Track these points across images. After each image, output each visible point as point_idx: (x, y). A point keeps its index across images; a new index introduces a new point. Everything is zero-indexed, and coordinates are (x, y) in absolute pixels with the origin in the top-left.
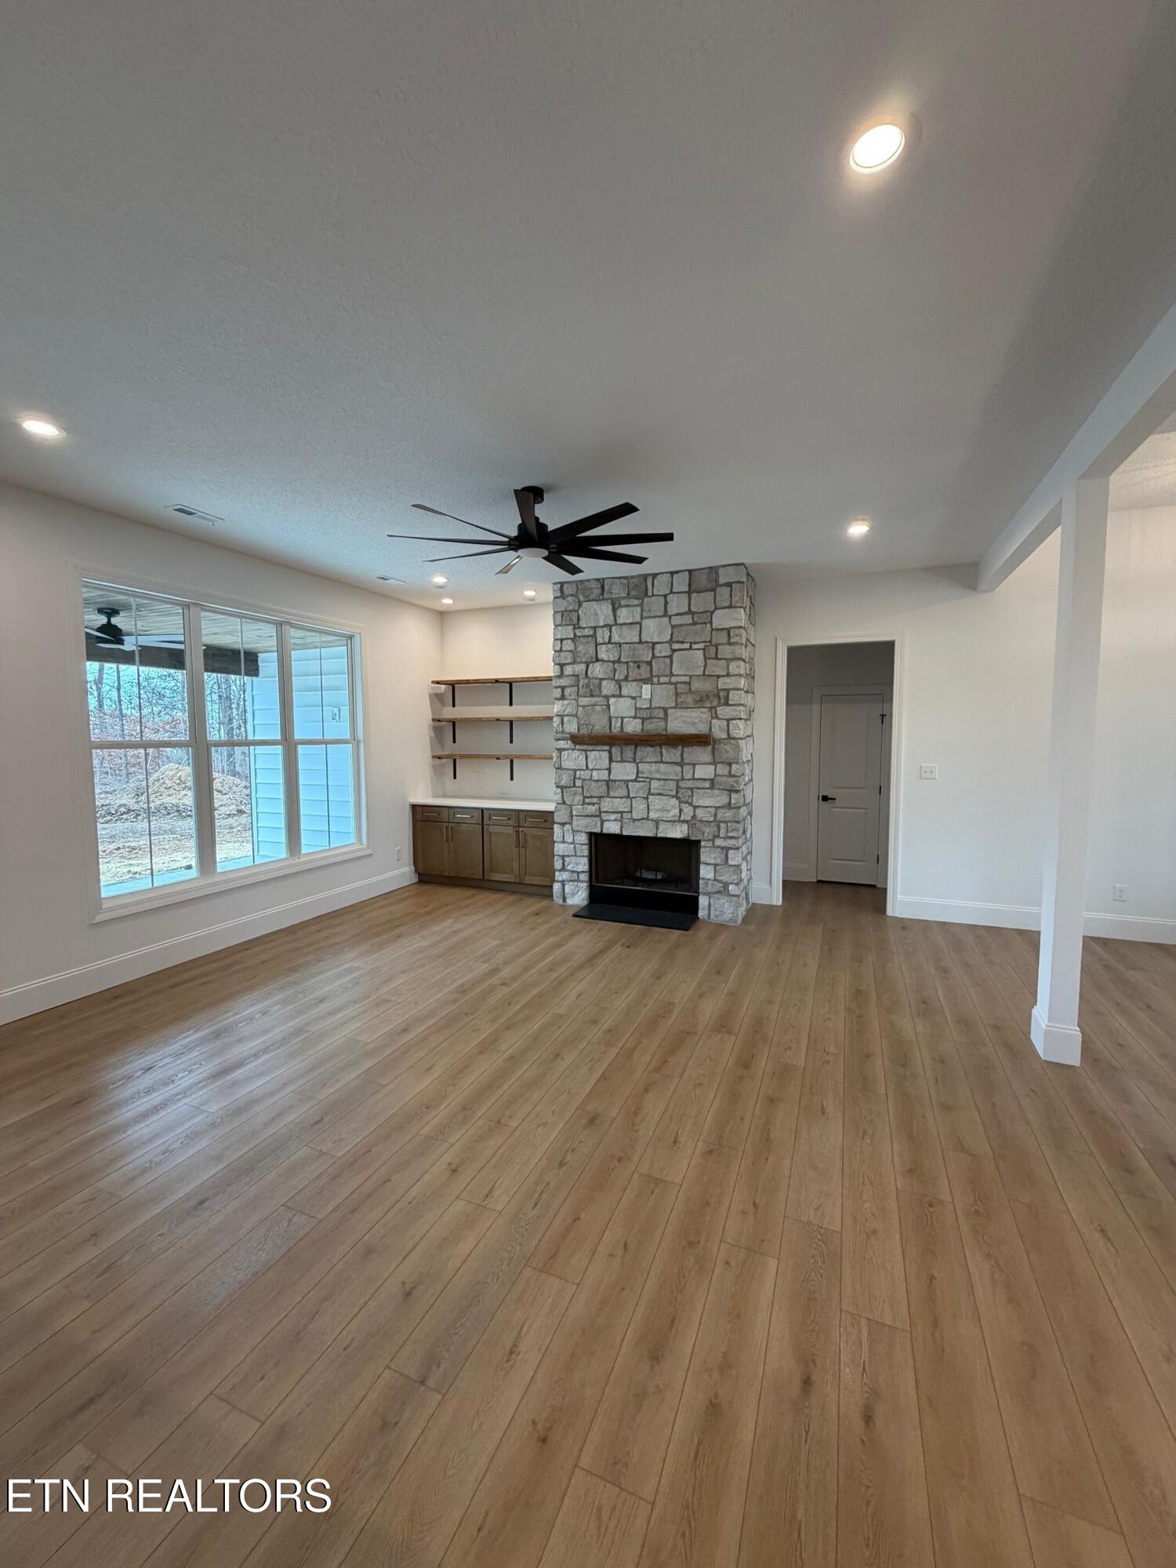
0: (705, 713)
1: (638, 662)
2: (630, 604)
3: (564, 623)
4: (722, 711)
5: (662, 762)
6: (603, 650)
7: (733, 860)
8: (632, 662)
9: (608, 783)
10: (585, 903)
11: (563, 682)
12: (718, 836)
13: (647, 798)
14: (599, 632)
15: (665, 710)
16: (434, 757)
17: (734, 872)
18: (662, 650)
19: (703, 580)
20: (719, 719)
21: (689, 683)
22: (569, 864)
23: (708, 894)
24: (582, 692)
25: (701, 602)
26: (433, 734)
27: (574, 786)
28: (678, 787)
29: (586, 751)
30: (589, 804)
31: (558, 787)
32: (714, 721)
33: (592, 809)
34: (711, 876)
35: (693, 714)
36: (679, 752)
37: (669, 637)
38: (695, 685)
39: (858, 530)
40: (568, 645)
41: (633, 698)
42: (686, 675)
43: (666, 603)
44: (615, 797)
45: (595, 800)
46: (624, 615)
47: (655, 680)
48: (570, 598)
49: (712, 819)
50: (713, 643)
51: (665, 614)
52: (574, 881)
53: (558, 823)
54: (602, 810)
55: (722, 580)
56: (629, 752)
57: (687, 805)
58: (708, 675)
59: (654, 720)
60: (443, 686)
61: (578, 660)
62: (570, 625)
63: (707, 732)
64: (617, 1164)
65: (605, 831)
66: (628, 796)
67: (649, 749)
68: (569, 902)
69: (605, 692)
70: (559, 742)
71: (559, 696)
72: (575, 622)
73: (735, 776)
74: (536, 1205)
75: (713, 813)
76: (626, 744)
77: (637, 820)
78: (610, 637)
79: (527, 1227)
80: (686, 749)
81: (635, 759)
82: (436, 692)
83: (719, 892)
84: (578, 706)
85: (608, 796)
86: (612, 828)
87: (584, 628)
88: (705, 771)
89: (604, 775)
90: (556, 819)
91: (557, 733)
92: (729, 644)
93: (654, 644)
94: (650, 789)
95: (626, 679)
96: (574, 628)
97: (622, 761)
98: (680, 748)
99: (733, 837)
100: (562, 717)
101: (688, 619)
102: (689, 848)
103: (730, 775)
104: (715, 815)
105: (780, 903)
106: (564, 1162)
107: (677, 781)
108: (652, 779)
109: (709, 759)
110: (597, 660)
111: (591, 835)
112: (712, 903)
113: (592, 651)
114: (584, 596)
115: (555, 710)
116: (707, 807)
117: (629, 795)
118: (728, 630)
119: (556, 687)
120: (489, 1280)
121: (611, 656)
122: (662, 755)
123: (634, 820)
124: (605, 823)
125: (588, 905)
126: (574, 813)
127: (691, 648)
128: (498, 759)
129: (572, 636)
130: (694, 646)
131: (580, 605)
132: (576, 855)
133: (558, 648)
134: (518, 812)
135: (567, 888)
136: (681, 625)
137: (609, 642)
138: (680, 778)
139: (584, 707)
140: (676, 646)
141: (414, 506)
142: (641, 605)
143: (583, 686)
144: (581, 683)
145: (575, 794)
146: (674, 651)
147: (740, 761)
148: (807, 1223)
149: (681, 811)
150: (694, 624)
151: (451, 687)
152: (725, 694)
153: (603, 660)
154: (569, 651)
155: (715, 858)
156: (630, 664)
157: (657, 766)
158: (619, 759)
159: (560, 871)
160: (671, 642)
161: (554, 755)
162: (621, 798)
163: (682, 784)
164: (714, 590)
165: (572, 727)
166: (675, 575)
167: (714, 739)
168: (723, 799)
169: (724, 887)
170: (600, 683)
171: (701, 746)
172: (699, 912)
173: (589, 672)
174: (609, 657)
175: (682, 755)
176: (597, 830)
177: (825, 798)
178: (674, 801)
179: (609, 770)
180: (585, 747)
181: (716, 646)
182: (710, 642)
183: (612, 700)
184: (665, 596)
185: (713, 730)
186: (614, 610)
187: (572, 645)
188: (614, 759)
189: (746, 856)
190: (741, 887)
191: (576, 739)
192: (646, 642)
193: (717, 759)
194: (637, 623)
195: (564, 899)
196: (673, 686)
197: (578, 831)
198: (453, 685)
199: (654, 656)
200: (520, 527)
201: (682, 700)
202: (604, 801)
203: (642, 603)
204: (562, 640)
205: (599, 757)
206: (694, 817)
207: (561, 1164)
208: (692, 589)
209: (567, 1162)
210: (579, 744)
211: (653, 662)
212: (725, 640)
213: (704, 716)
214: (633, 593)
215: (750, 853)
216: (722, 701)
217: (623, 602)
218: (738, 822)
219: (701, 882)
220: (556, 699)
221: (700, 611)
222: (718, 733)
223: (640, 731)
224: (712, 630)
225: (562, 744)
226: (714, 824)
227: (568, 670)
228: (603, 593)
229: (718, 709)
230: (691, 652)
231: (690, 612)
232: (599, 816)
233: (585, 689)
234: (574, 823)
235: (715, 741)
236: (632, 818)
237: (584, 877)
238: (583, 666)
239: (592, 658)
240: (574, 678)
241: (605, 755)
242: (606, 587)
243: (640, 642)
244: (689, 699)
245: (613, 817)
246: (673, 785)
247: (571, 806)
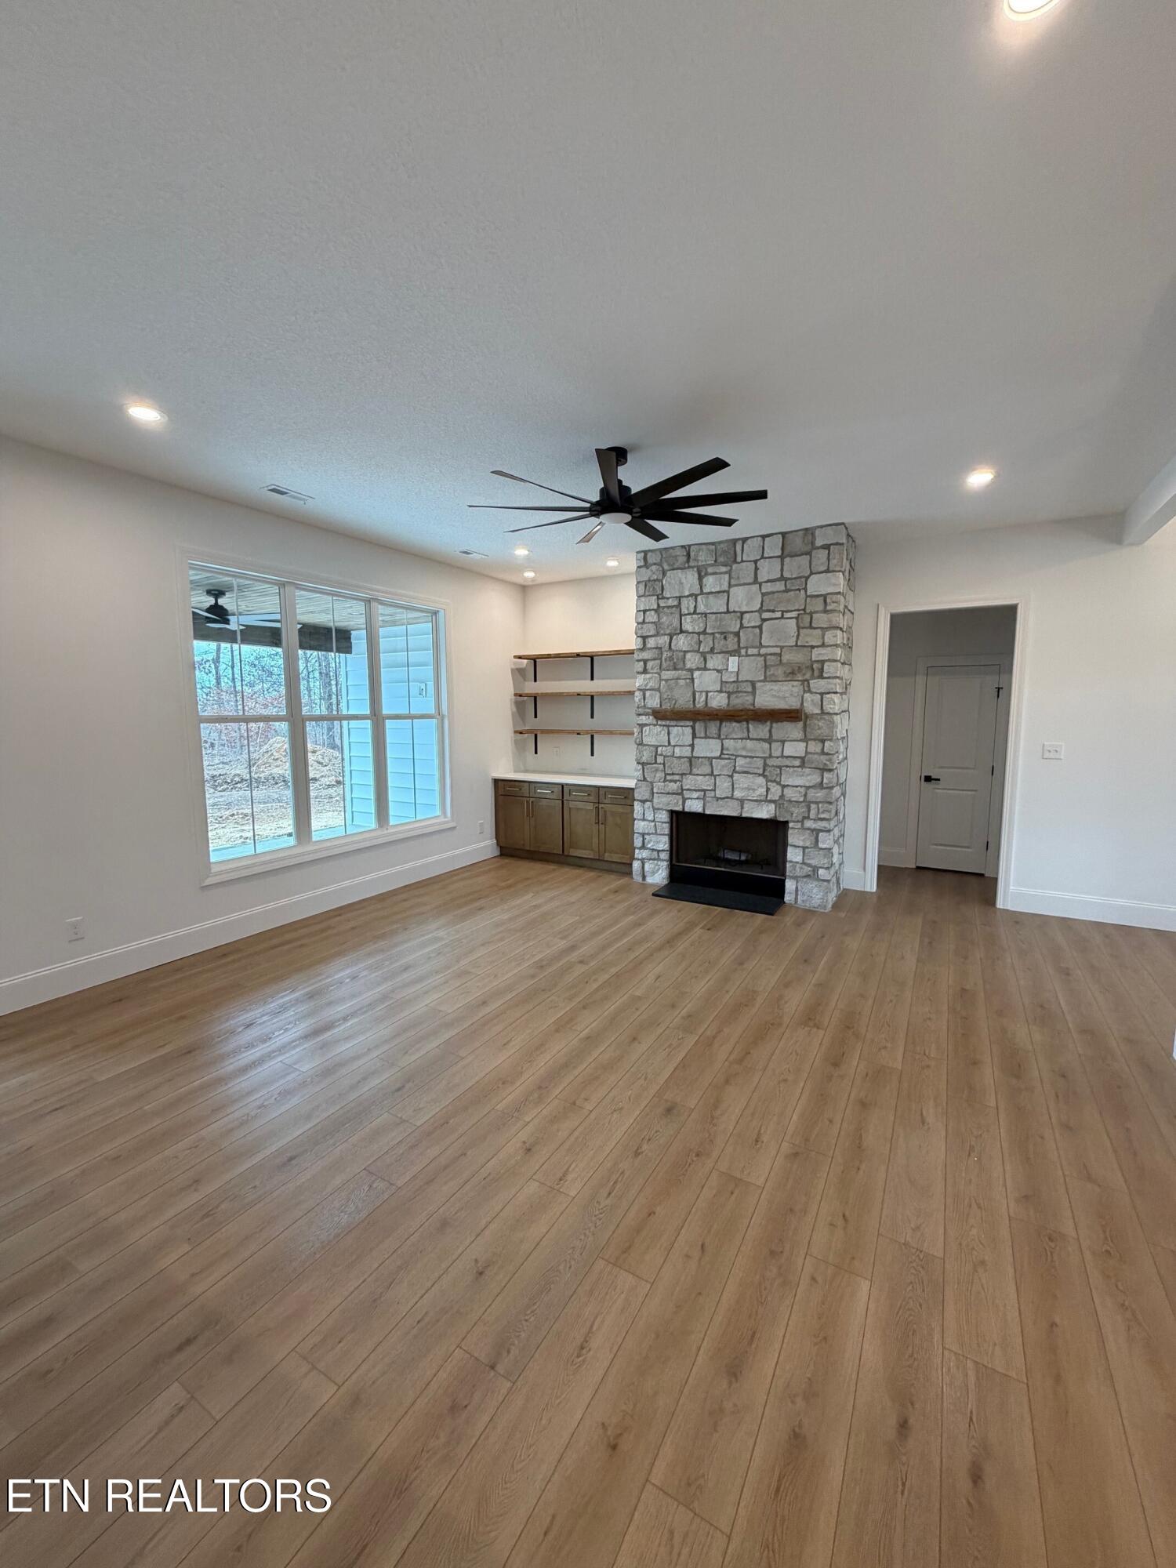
0: (797, 686)
1: (724, 633)
2: (718, 571)
3: (647, 593)
4: (815, 684)
5: (748, 738)
6: (688, 620)
7: (824, 843)
8: (718, 633)
9: (691, 759)
10: (665, 882)
11: (645, 655)
12: (808, 818)
13: (732, 776)
14: (684, 602)
15: (753, 684)
16: (516, 732)
17: (825, 856)
18: (751, 620)
19: (797, 543)
20: (811, 693)
21: (780, 655)
22: (649, 842)
23: (796, 878)
24: (664, 665)
25: (795, 567)
26: (515, 709)
27: (656, 763)
28: (765, 765)
29: (668, 726)
30: (671, 781)
31: (638, 763)
32: (807, 695)
33: (673, 787)
34: (799, 859)
35: (785, 688)
36: (768, 728)
37: (759, 606)
38: (786, 658)
39: (980, 478)
40: (652, 617)
41: (718, 671)
42: (777, 646)
43: (756, 569)
44: (697, 775)
45: (677, 777)
46: (710, 583)
47: (743, 652)
48: (654, 568)
49: (802, 799)
50: (808, 611)
51: (756, 581)
52: (654, 859)
53: (638, 800)
54: (684, 788)
55: (819, 542)
56: (713, 727)
57: (774, 784)
58: (800, 646)
59: (740, 694)
60: (526, 661)
61: (662, 632)
62: (653, 595)
63: (798, 707)
64: (695, 1159)
65: (687, 810)
66: (712, 774)
67: (734, 724)
68: (649, 880)
69: (688, 665)
70: (641, 717)
71: (641, 669)
72: (659, 592)
73: (827, 754)
74: (610, 1194)
75: (804, 793)
76: (710, 720)
77: (720, 798)
78: (695, 607)
79: (601, 1216)
80: (774, 725)
81: (719, 735)
82: (517, 667)
83: (808, 876)
84: (661, 680)
85: (690, 774)
86: (694, 806)
87: (668, 598)
88: (794, 749)
89: (687, 752)
90: (636, 796)
91: (638, 708)
92: (825, 611)
93: (742, 613)
94: (735, 767)
95: (712, 651)
96: (658, 599)
97: (706, 737)
98: (768, 723)
99: (822, 819)
100: (643, 691)
101: (780, 586)
102: (774, 831)
103: (823, 753)
104: (805, 795)
105: (874, 889)
106: (639, 1151)
107: (765, 759)
108: (737, 756)
109: (801, 735)
110: (682, 632)
111: (672, 813)
112: (799, 888)
113: (676, 623)
114: (669, 565)
115: (637, 684)
116: (797, 787)
117: (712, 772)
118: (825, 597)
119: (638, 661)
120: (561, 1267)
121: (697, 628)
122: (748, 731)
123: (718, 799)
124: (687, 801)
125: (666, 885)
126: (655, 790)
127: (782, 617)
128: (578, 734)
129: (655, 607)
130: (787, 615)
131: (664, 574)
132: (656, 833)
133: (641, 620)
134: (598, 788)
135: (647, 866)
136: (773, 593)
137: (695, 612)
138: (767, 755)
139: (666, 680)
140: (766, 615)
141: (492, 472)
142: (729, 572)
143: (666, 659)
144: (664, 656)
145: (657, 770)
146: (764, 620)
147: (834, 738)
148: (904, 1244)
149: (768, 790)
150: (787, 591)
151: (532, 661)
152: (819, 666)
153: (687, 632)
154: (652, 623)
155: (803, 840)
156: (717, 635)
157: (744, 743)
158: (703, 735)
159: (640, 848)
160: (761, 610)
161: (635, 730)
162: (705, 775)
163: (769, 762)
164: (809, 553)
165: (654, 702)
166: (767, 539)
167: (805, 714)
168: (815, 778)
169: (814, 871)
170: (685, 656)
171: (791, 721)
172: (786, 895)
173: (672, 644)
174: (694, 628)
175: (770, 731)
176: (679, 808)
177: (928, 779)
178: (761, 780)
179: (692, 746)
180: (668, 723)
181: (811, 614)
182: (804, 610)
183: (696, 674)
184: (756, 562)
185: (805, 704)
186: (700, 579)
187: (656, 617)
188: (698, 735)
189: (838, 839)
190: (832, 871)
191: (659, 715)
192: (734, 612)
193: (809, 737)
194: (724, 592)
195: (644, 877)
196: (763, 658)
197: (658, 809)
198: (534, 660)
199: (742, 626)
200: (602, 491)
201: (772, 672)
202: (687, 779)
203: (731, 569)
204: (645, 611)
205: (681, 733)
206: (782, 796)
207: (637, 1154)
208: (786, 553)
209: (642, 1152)
210: (661, 719)
211: (741, 634)
212: (821, 607)
213: (795, 690)
214: (721, 559)
215: (843, 835)
216: (816, 673)
217: (710, 570)
218: (830, 803)
219: (788, 865)
220: (638, 673)
221: (794, 576)
222: (811, 706)
223: (725, 706)
224: (807, 596)
225: (644, 719)
226: (803, 804)
227: (651, 643)
228: (688, 561)
229: (811, 682)
230: (783, 620)
231: (782, 578)
232: (681, 794)
233: (668, 662)
234: (655, 800)
235: (807, 717)
236: (715, 797)
237: (665, 856)
238: (667, 638)
239: (676, 630)
240: (657, 651)
241: (689, 730)
242: (692, 554)
243: (728, 612)
244: (779, 672)
245: (695, 795)
246: (760, 763)
247: (652, 783)
